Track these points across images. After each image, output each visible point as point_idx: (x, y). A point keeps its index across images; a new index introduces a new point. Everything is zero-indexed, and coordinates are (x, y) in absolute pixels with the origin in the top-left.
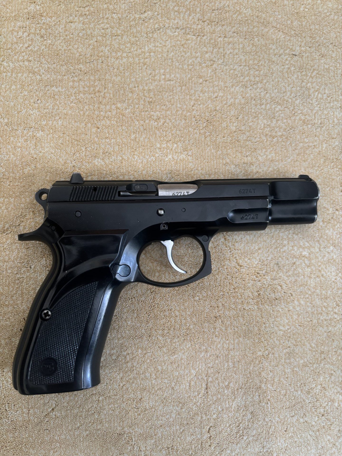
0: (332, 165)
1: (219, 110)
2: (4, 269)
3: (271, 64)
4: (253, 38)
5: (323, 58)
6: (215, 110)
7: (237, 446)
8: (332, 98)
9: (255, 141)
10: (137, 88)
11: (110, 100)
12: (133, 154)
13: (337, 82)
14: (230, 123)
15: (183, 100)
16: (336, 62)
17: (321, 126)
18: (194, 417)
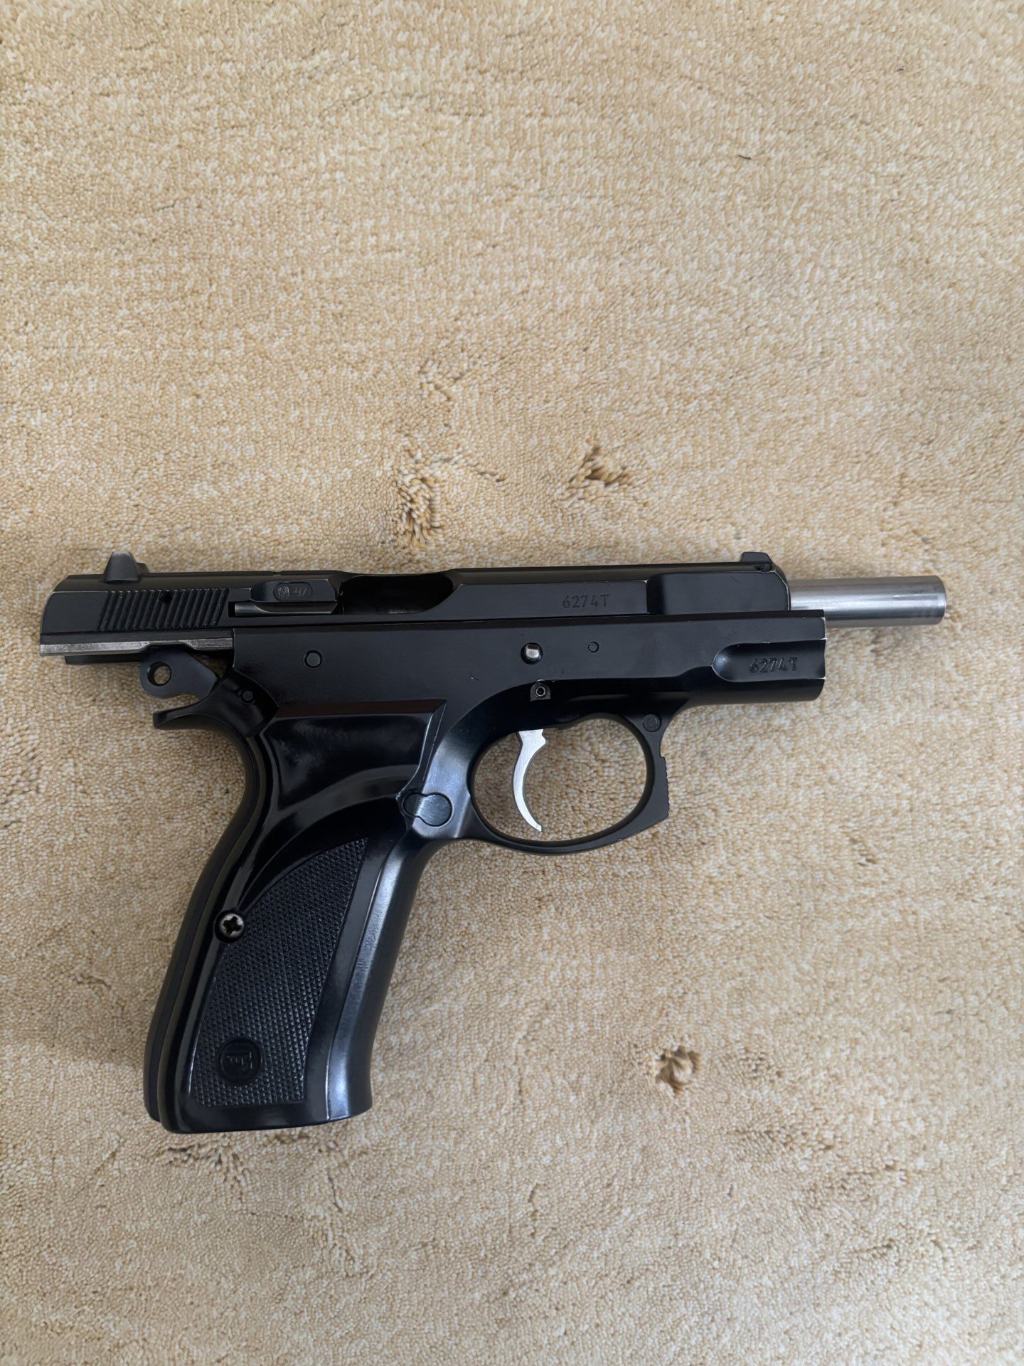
0: (855, 472)
1: (533, 327)
3: (676, 187)
4: (625, 114)
6: (522, 329)
8: (852, 279)
9: (638, 413)
10: (300, 277)
11: (226, 315)
13: (867, 230)
14: (565, 364)
15: (429, 304)
17: (823, 360)
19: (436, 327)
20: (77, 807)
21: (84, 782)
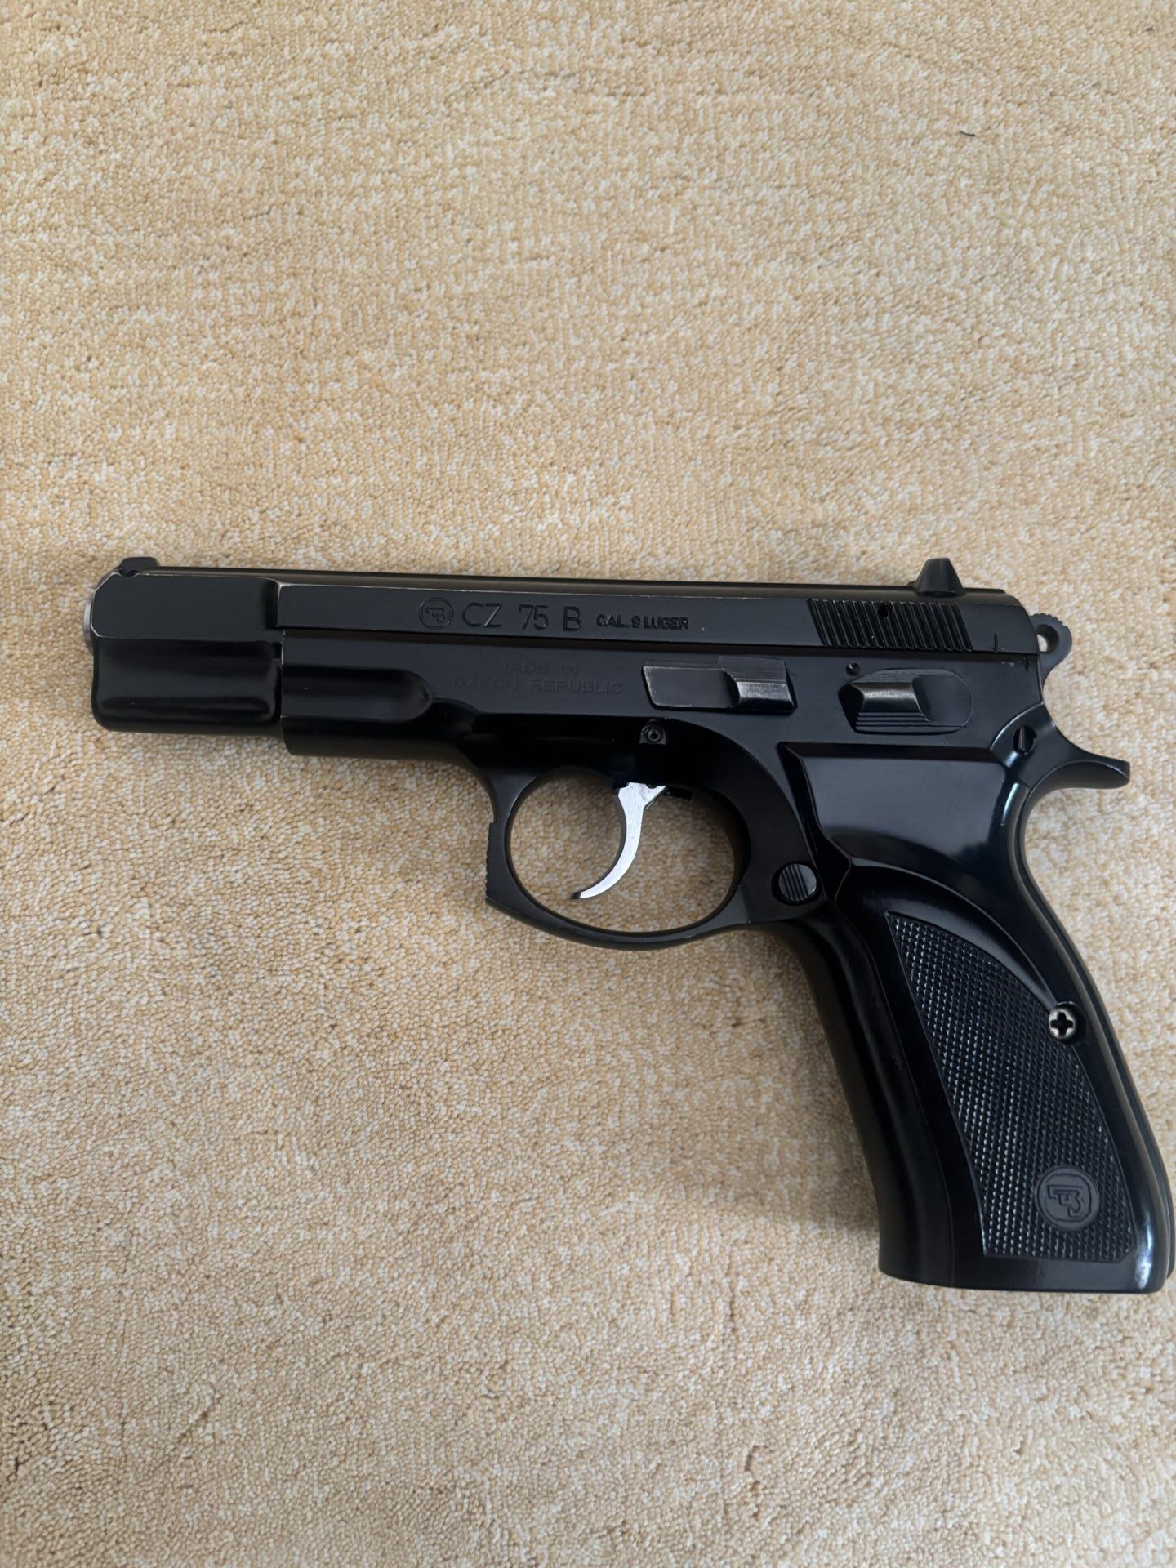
2: (9, 943)
5: (1069, 139)
7: (850, 1513)
12: (423, 521)
16: (1117, 148)
18: (693, 1419)
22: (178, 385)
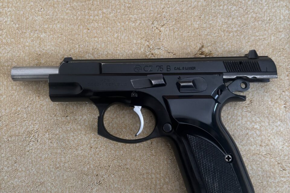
19: (157, 11)
20: (49, 147)
21: (51, 139)
22: (61, 15)
